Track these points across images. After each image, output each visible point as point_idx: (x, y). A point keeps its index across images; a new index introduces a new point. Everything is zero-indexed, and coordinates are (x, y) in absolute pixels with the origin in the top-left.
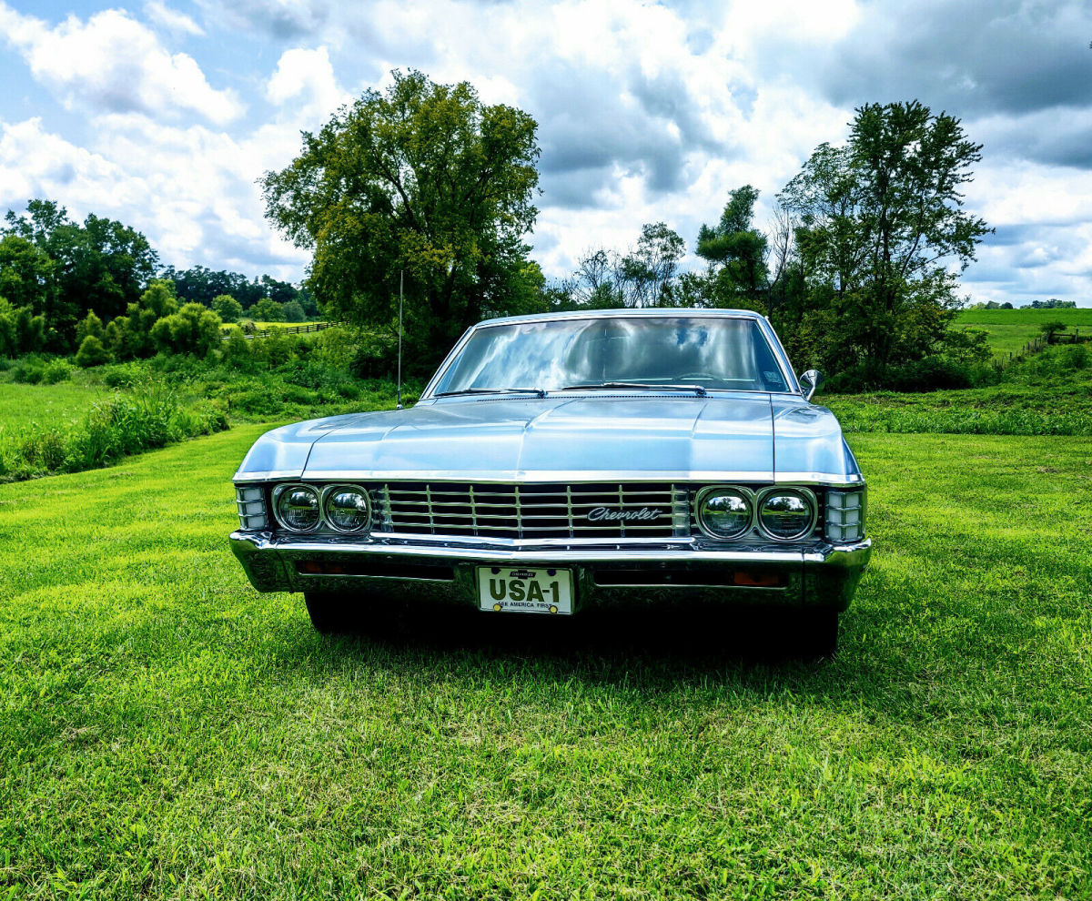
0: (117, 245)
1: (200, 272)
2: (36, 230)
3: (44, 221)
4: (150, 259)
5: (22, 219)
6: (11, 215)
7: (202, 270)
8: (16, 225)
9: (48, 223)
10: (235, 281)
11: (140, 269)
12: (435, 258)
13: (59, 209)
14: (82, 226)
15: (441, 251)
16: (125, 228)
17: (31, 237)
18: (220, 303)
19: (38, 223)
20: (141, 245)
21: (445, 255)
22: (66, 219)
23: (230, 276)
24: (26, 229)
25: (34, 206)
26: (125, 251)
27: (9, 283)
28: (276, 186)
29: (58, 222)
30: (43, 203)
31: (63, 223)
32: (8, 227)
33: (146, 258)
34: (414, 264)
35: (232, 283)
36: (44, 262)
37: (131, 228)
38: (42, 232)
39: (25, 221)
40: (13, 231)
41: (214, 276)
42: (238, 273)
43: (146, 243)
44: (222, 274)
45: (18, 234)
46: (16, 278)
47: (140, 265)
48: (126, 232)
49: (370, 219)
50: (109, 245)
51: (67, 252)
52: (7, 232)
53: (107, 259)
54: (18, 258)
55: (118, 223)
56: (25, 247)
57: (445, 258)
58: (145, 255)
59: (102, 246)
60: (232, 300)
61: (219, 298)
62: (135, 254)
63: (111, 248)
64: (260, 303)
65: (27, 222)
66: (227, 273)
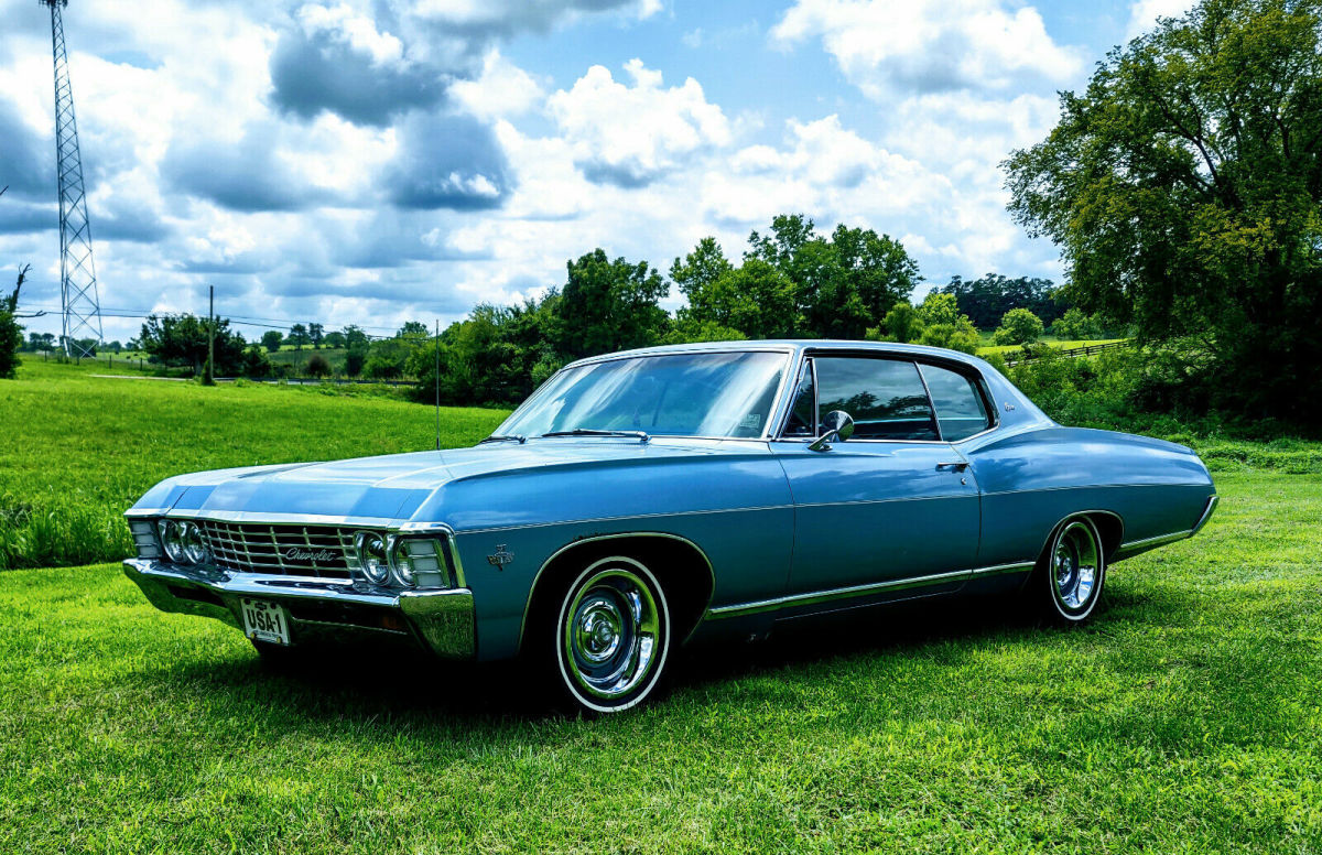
0: (868, 259)
1: (992, 282)
2: (780, 249)
3: (789, 239)
4: (907, 272)
5: (766, 239)
6: (755, 236)
7: (996, 279)
8: (759, 247)
9: (794, 241)
10: (1038, 289)
11: (895, 285)
12: (1243, 241)
13: (805, 223)
14: (830, 240)
15: (1254, 231)
16: (880, 237)
17: (773, 260)
18: (1013, 319)
19: (782, 242)
20: (898, 255)
21: (1259, 235)
22: (812, 235)
23: (1032, 283)
24: (770, 251)
25: (779, 223)
26: (878, 263)
27: (745, 313)
28: (1024, 168)
29: (803, 239)
30: (789, 219)
31: (810, 239)
32: (751, 249)
33: (903, 270)
34: (1208, 252)
35: (1034, 292)
36: (783, 286)
37: (886, 237)
38: (786, 252)
39: (769, 242)
40: (756, 254)
41: (1011, 285)
42: (1043, 280)
43: (904, 253)
44: (1022, 282)
45: (761, 258)
46: (755, 307)
47: (895, 280)
48: (880, 243)
49: (1147, 196)
50: (860, 259)
51: (812, 273)
52: (749, 256)
53: (856, 277)
54: (757, 285)
55: (871, 232)
56: (766, 271)
57: (1258, 240)
58: (901, 267)
59: (852, 262)
60: (1029, 315)
61: (1012, 313)
62: (890, 268)
63: (863, 263)
64: (1066, 316)
65: (771, 243)
66: (1028, 280)
